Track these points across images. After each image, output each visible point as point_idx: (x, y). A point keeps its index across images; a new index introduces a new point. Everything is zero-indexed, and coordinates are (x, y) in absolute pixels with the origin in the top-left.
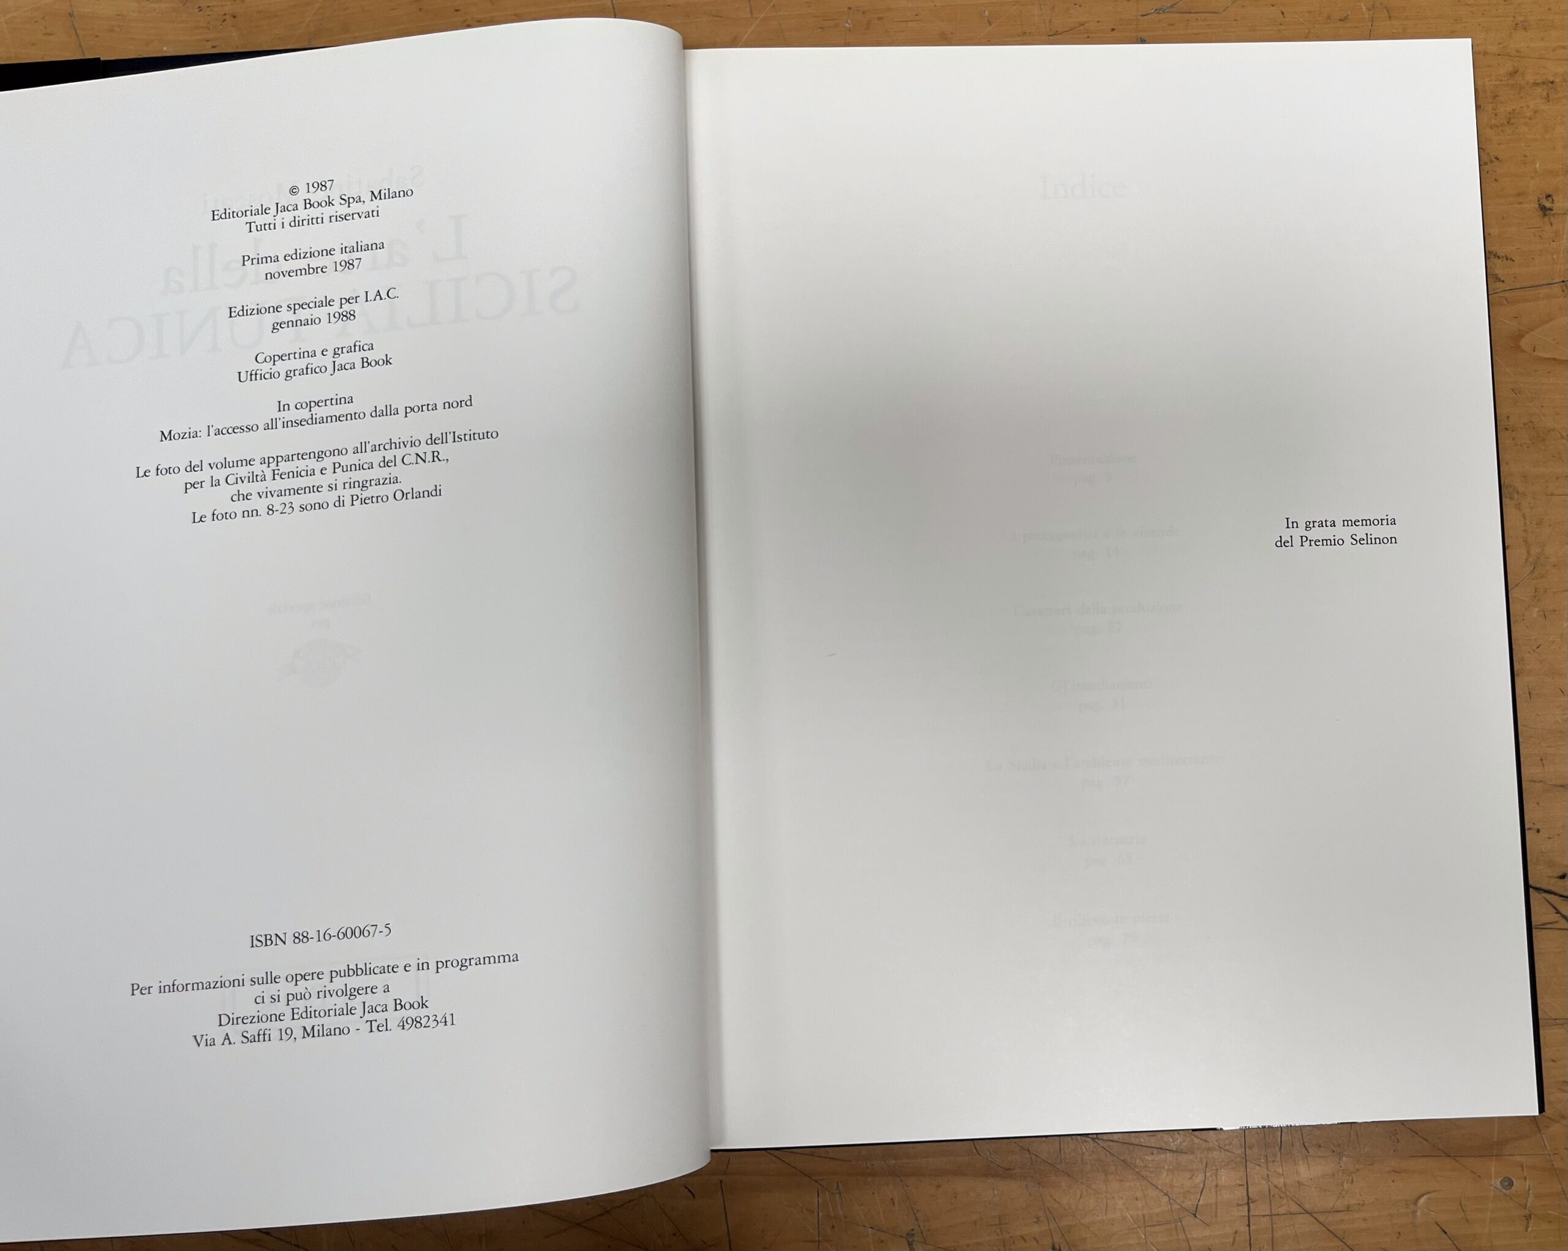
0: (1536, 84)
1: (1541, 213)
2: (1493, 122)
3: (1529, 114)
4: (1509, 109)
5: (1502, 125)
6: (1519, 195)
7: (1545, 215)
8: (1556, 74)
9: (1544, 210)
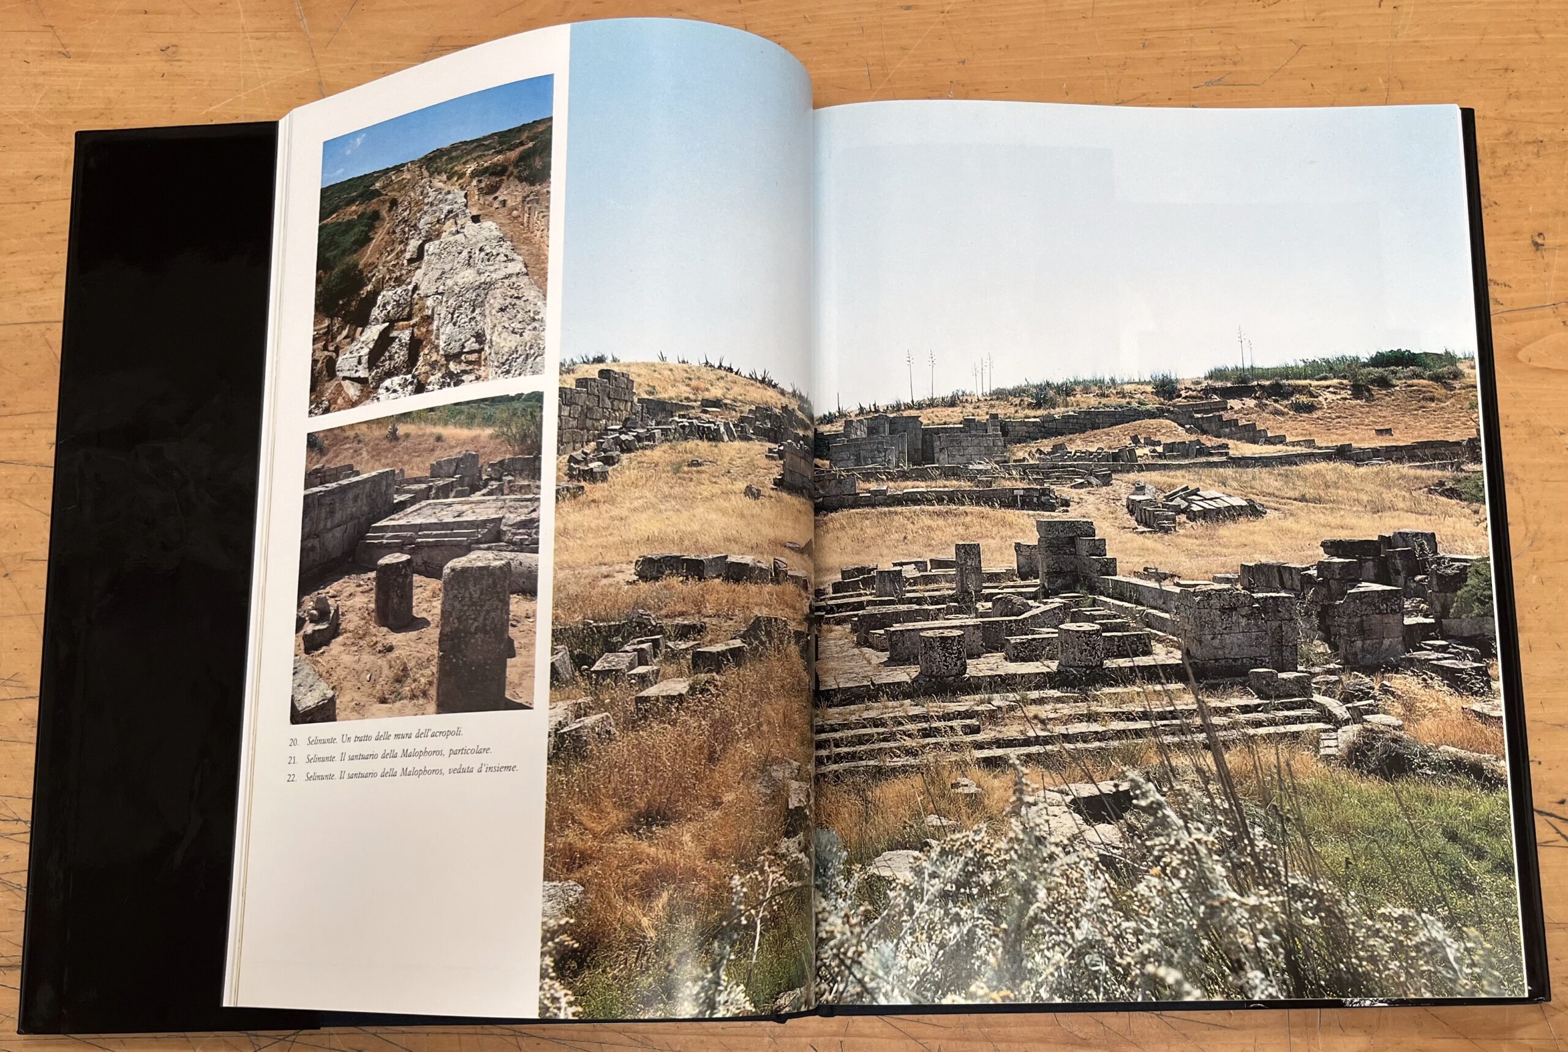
0: (1528, 143)
1: (1534, 248)
2: (1492, 174)
3: (1522, 167)
4: (1506, 163)
5: (1500, 176)
6: (1514, 233)
7: (1537, 249)
8: (1545, 135)
9: (1537, 245)
